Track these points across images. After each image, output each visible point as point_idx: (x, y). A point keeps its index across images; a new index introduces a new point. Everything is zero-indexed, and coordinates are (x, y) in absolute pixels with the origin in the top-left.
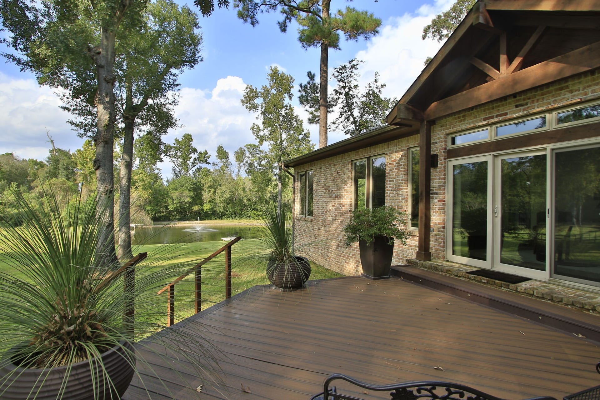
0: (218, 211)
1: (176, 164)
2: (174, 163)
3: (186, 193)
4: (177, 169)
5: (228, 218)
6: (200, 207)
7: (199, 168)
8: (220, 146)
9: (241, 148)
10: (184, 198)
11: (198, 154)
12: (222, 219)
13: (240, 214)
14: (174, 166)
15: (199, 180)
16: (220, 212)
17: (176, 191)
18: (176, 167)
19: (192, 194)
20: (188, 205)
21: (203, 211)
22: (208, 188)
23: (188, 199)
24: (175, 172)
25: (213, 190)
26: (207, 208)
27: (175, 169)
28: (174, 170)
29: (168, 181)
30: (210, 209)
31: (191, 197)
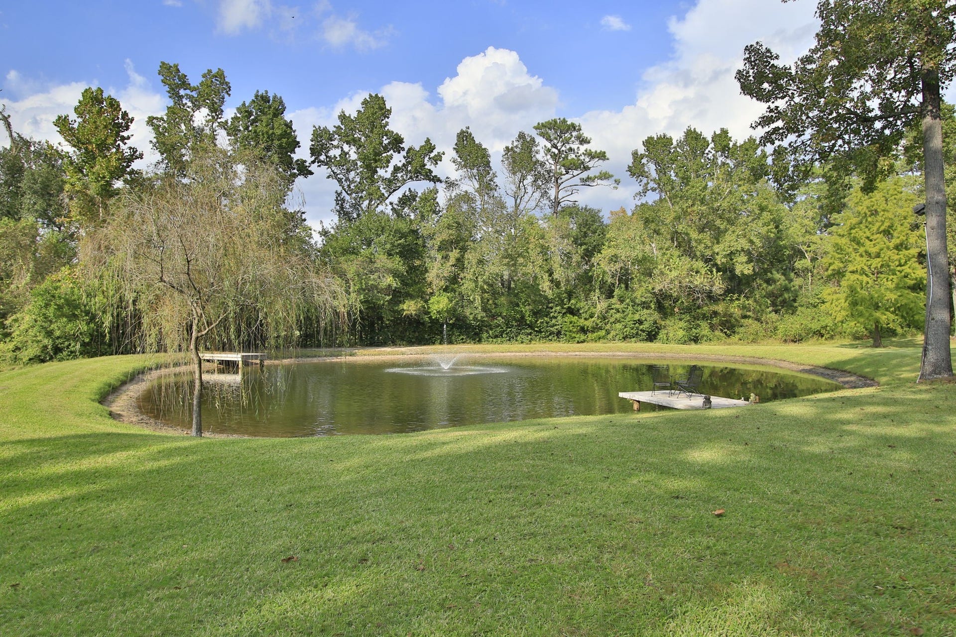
0: (471, 317)
1: (346, 184)
2: (340, 181)
3: (382, 260)
4: (347, 198)
5: (496, 337)
6: (421, 303)
7: (407, 193)
8: (462, 132)
9: (522, 136)
10: (375, 276)
11: (404, 153)
12: (480, 341)
13: (531, 326)
14: (339, 189)
15: (414, 227)
16: (475, 319)
17: (353, 256)
18: (344, 194)
19: (397, 263)
20: (388, 298)
21: (430, 318)
22: (440, 249)
23: (389, 280)
24: (342, 207)
25: (454, 254)
26: (441, 306)
27: (343, 200)
28: (340, 201)
29: (324, 233)
30: (448, 311)
31: (396, 274)
